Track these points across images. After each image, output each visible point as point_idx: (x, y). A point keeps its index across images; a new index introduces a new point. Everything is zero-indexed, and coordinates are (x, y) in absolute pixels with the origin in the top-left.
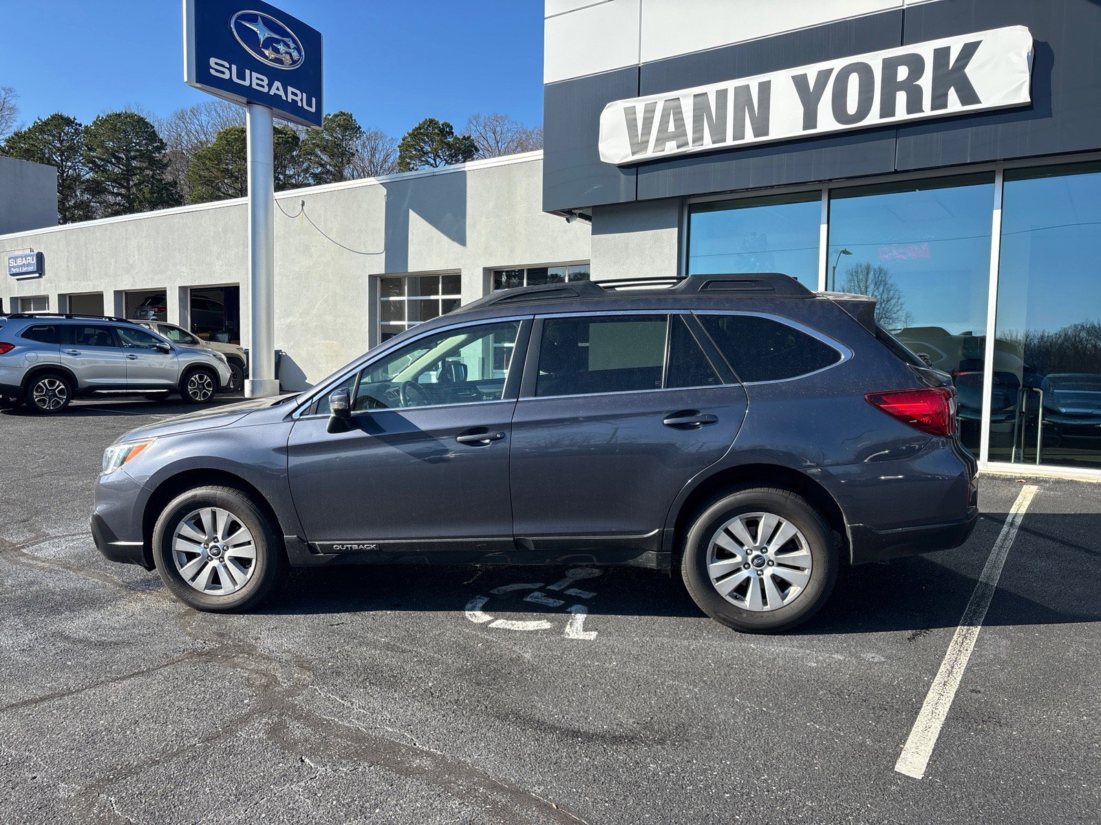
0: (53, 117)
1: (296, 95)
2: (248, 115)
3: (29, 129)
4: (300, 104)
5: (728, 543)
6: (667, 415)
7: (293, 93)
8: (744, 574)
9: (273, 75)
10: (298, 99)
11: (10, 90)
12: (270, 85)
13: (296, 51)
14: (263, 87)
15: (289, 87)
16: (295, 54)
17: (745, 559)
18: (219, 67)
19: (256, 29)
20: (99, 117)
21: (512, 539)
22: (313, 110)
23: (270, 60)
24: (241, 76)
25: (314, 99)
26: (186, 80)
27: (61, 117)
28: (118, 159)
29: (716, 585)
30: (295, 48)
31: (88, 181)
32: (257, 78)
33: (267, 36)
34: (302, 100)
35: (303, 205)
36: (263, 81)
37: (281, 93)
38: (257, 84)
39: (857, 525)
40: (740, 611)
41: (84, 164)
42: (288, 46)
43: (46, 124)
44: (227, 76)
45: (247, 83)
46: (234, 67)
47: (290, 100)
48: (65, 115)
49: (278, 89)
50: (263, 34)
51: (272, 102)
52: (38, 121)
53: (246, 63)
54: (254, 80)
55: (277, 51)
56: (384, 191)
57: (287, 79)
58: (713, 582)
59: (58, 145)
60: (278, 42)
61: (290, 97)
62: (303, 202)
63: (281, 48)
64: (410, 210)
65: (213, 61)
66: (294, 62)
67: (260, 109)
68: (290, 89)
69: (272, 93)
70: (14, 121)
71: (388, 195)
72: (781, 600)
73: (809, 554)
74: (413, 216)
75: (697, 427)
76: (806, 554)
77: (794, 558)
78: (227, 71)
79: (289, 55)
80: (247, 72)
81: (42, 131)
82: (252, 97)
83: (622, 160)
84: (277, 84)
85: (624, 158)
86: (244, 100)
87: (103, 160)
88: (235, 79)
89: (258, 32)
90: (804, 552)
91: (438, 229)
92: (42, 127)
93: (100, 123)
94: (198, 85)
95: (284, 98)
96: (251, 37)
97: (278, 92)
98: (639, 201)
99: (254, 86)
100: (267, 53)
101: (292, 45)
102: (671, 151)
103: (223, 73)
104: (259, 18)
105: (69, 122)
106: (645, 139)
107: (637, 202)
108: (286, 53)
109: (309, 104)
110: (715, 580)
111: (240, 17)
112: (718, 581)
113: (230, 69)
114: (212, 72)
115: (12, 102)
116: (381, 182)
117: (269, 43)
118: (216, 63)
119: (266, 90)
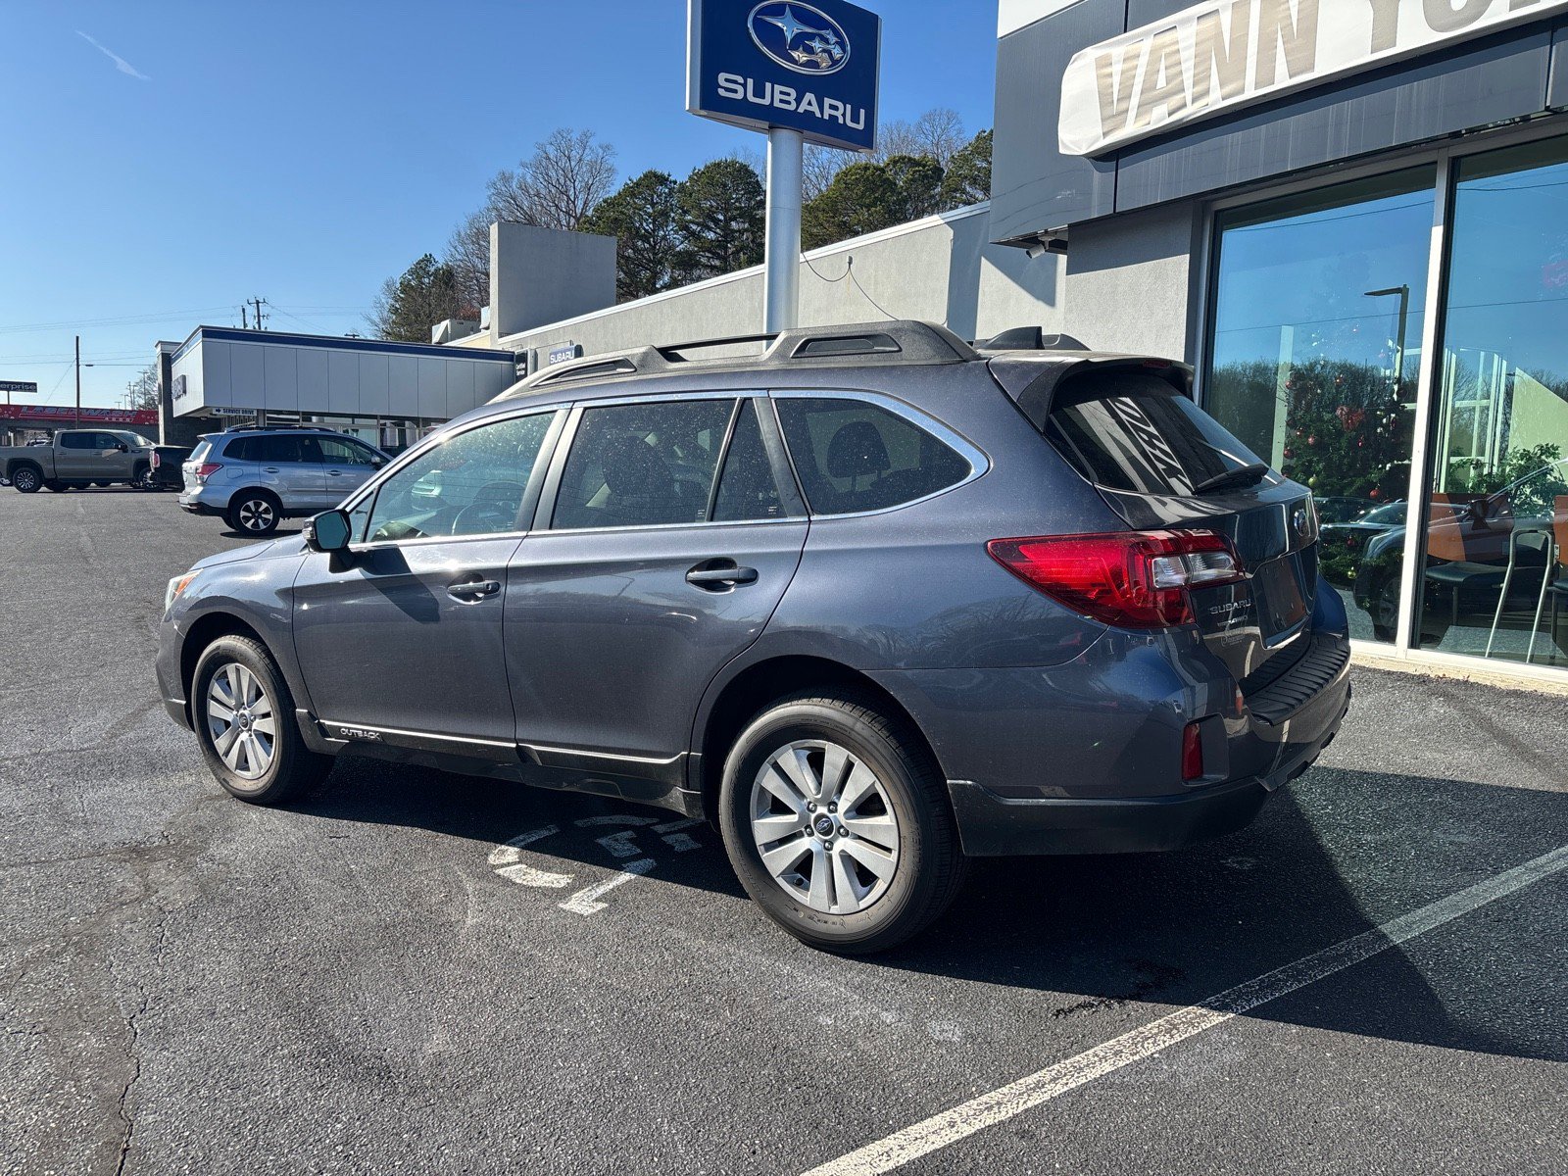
0: (646, 176)
1: (836, 108)
2: (769, 144)
3: (619, 194)
4: (841, 121)
5: (778, 788)
6: (695, 564)
7: (832, 107)
8: (804, 844)
9: (802, 84)
10: (838, 114)
11: (607, 147)
12: (799, 101)
13: (838, 47)
14: (789, 103)
15: (826, 99)
16: (837, 53)
17: (803, 818)
18: (733, 85)
19: (780, 25)
20: (695, 169)
21: (514, 745)
22: (861, 126)
23: (801, 65)
24: (759, 92)
25: (862, 111)
26: (687, 108)
27: (655, 175)
28: (716, 221)
29: (765, 856)
30: (837, 42)
31: (680, 253)
32: (781, 93)
33: (796, 31)
34: (844, 115)
35: (850, 263)
36: (789, 94)
37: (815, 108)
38: (781, 101)
39: (962, 782)
40: (797, 906)
41: (676, 232)
42: (827, 41)
43: (637, 184)
44: (739, 96)
45: (766, 101)
46: (750, 81)
47: (826, 117)
48: (659, 171)
49: (810, 104)
50: (789, 28)
51: (803, 123)
52: (629, 182)
53: (765, 73)
54: (778, 95)
55: (810, 50)
56: (951, 232)
57: (822, 87)
58: (760, 850)
59: (651, 211)
60: (812, 37)
61: (827, 112)
62: (851, 259)
63: (817, 45)
64: (983, 259)
65: (722, 77)
66: (835, 62)
67: (786, 135)
68: (827, 101)
69: (801, 110)
70: (612, 184)
71: (955, 240)
72: (855, 901)
73: (894, 823)
74: (987, 267)
75: (727, 588)
76: (890, 823)
77: (872, 827)
78: (740, 89)
79: (827, 54)
80: (768, 85)
81: (633, 195)
82: (775, 119)
83: (1089, 147)
84: (809, 96)
85: (1092, 144)
86: (766, 125)
87: (698, 224)
88: (751, 98)
89: (785, 28)
90: (887, 820)
91: (1017, 283)
92: (632, 191)
93: (696, 177)
94: (703, 112)
95: (818, 115)
96: (774, 37)
97: (809, 108)
98: (1122, 214)
99: (777, 104)
100: (795, 54)
101: (833, 39)
102: (1161, 120)
103: (735, 91)
104: (787, 9)
105: (662, 180)
106: (1123, 106)
107: (1116, 216)
108: (824, 51)
109: (855, 119)
110: (762, 847)
111: (760, 12)
112: (767, 850)
113: (744, 86)
114: (721, 92)
115: (611, 161)
116: (947, 220)
117: (800, 41)
118: (727, 80)
119: (792, 107)
